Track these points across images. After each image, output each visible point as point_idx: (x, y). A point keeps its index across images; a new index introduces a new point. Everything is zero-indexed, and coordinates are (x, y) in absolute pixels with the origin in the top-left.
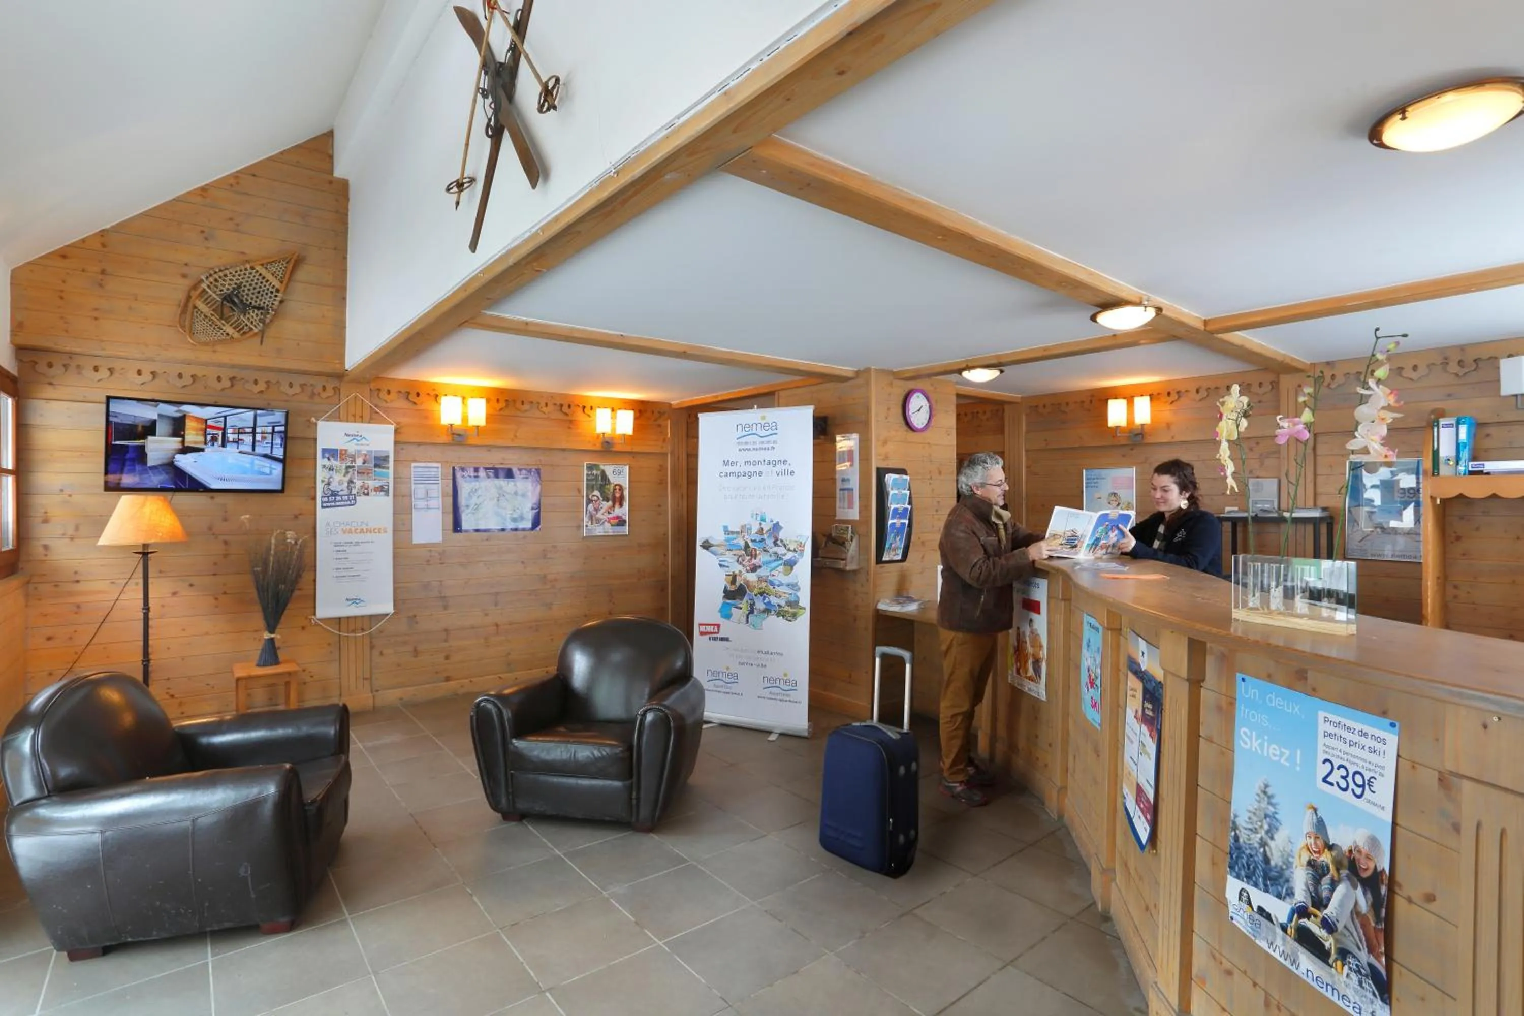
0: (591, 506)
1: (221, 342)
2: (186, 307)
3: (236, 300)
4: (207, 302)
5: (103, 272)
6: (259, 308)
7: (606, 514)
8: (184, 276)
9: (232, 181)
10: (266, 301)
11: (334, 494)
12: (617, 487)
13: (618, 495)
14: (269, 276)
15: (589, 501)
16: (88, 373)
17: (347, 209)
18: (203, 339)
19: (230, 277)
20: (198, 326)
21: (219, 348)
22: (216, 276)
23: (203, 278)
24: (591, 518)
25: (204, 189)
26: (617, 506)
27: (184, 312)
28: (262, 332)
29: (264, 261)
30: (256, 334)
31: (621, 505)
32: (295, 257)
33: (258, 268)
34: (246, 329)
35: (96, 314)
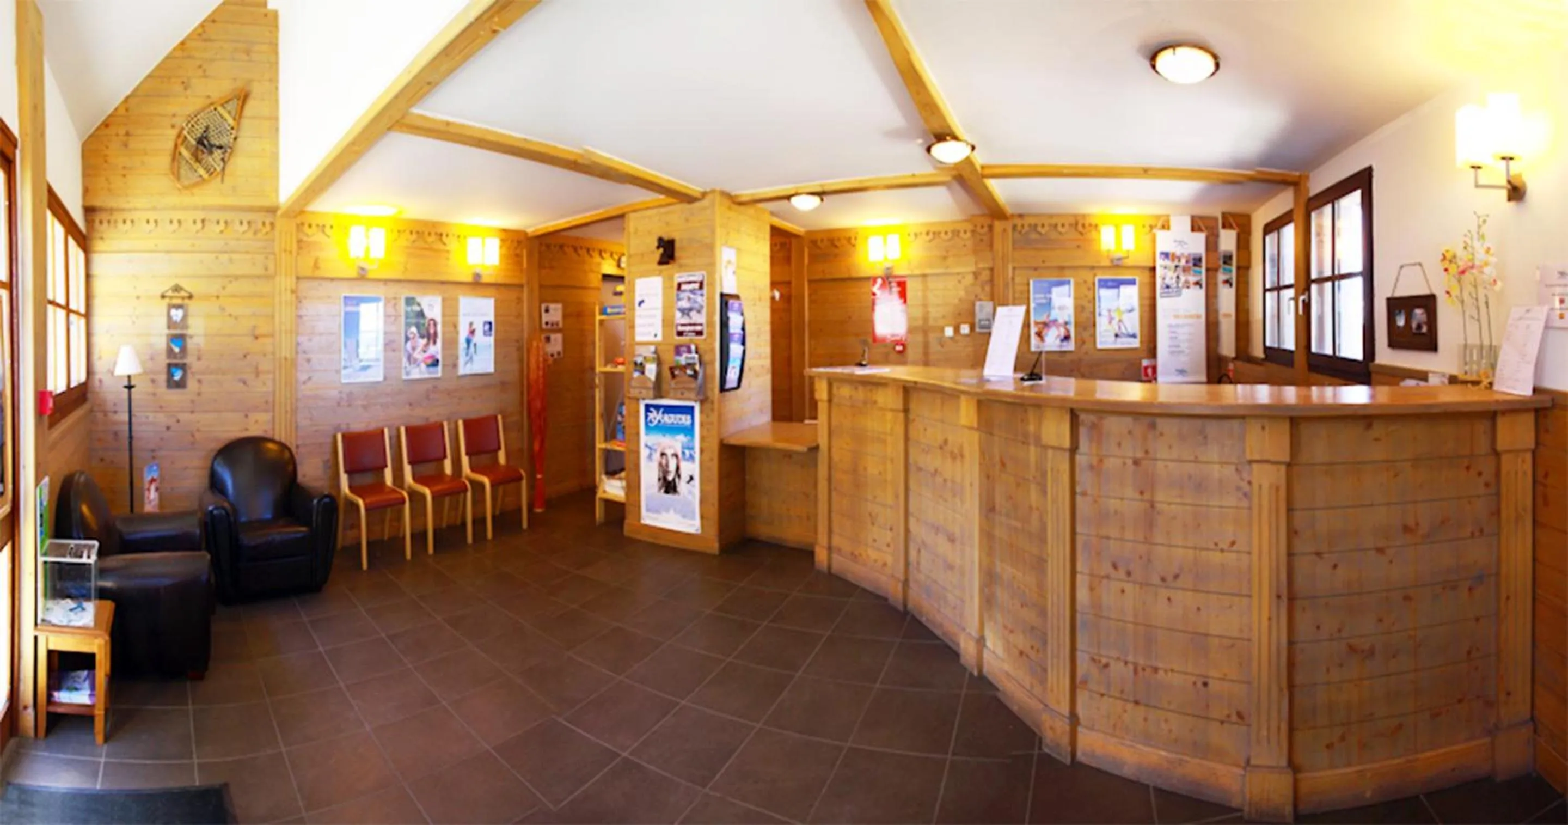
0: (409, 344)
1: (196, 185)
2: (175, 156)
3: (206, 142)
4: (187, 148)
5: (127, 134)
6: (220, 147)
7: (422, 353)
8: (173, 126)
9: (200, 31)
10: (224, 141)
11: (1168, 287)
12: (432, 323)
13: (432, 331)
14: (226, 115)
15: (407, 339)
16: (120, 225)
17: (277, 38)
18: (186, 183)
19: (201, 121)
20: (183, 172)
21: (196, 190)
22: (192, 122)
23: (184, 125)
24: (409, 358)
25: (183, 43)
26: (431, 342)
27: (174, 159)
28: (223, 169)
29: (223, 101)
30: (218, 174)
31: (435, 342)
32: (243, 94)
33: (220, 109)
34: (212, 170)
35: (124, 172)
